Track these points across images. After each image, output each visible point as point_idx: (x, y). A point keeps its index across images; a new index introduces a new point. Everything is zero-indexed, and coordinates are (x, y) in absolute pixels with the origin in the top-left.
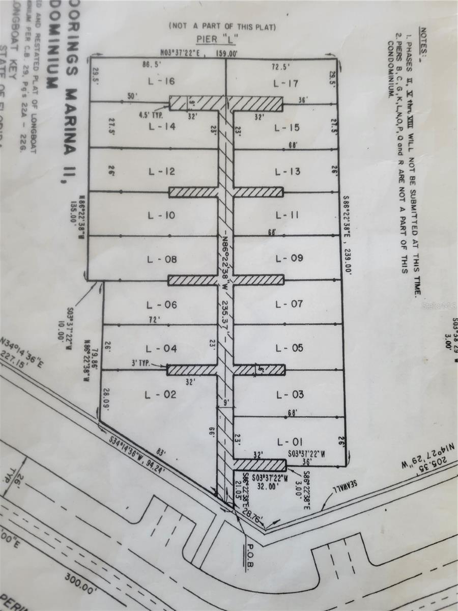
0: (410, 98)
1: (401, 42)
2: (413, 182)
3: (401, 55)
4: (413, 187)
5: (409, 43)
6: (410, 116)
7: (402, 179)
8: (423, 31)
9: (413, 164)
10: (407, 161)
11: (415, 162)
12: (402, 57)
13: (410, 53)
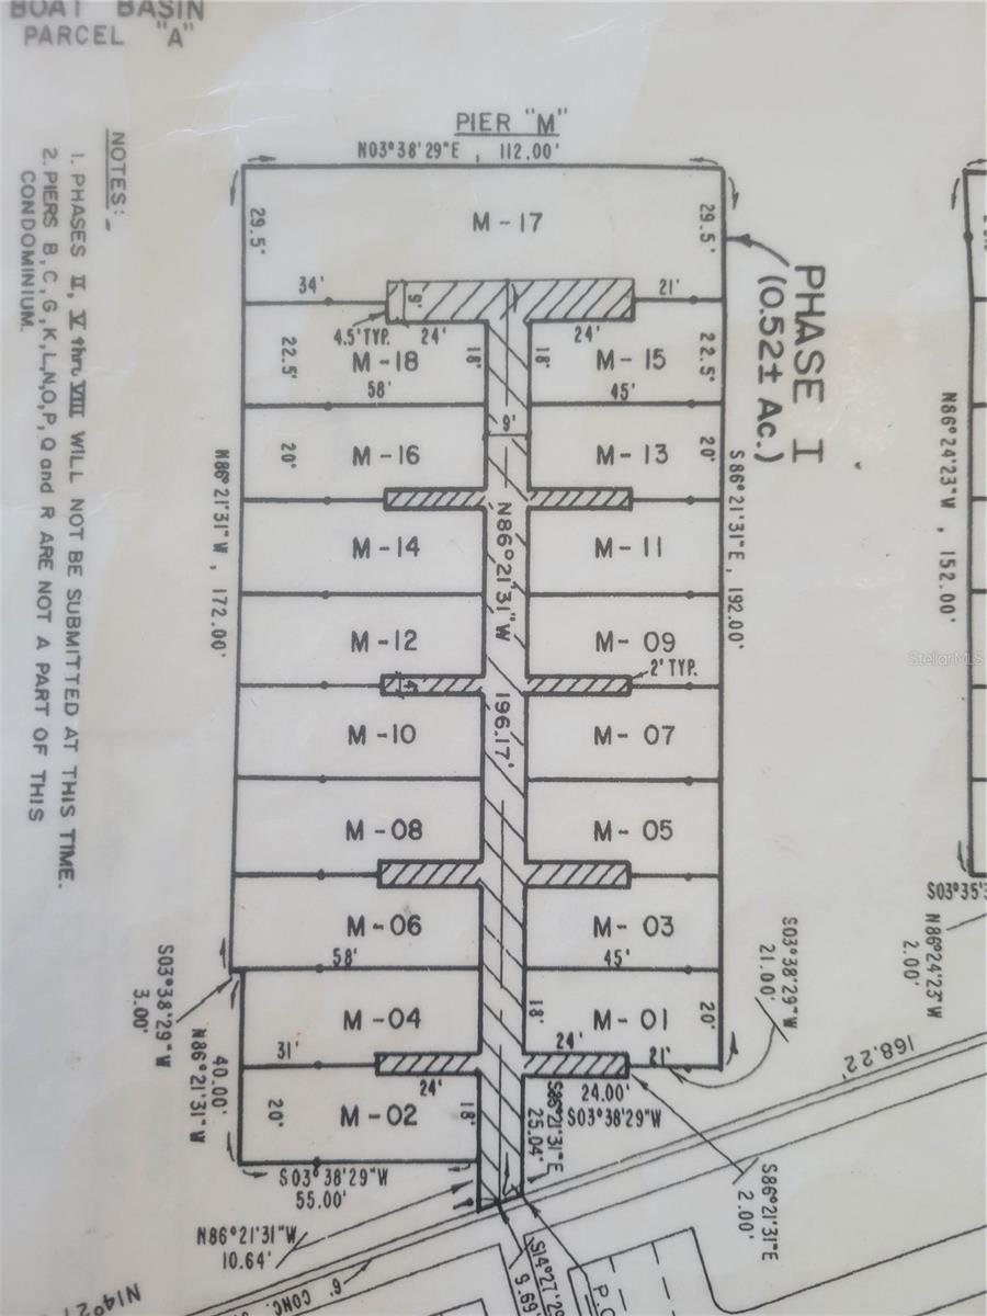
0: (78, 331)
1: (55, 174)
2: (75, 567)
3: (56, 212)
4: (74, 582)
5: (76, 176)
6: (76, 381)
7: (46, 558)
8: (115, 143)
9: (80, 516)
10: (63, 510)
11: (88, 511)
12: (57, 216)
13: (79, 203)
